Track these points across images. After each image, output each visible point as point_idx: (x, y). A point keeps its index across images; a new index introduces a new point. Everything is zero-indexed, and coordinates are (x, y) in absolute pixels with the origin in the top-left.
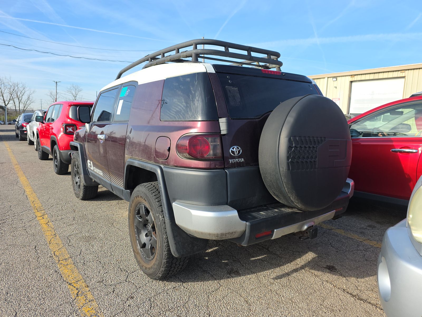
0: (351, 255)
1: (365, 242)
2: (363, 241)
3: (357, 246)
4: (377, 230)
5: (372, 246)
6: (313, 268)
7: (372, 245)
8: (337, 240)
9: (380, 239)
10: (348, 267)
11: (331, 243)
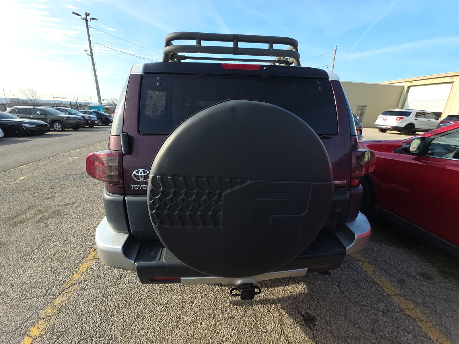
0: (356, 312)
1: (395, 299)
2: (394, 295)
3: (377, 300)
4: (431, 285)
5: (402, 310)
6: (287, 309)
7: (402, 307)
8: (353, 279)
9: (424, 302)
10: (335, 329)
11: (341, 281)
